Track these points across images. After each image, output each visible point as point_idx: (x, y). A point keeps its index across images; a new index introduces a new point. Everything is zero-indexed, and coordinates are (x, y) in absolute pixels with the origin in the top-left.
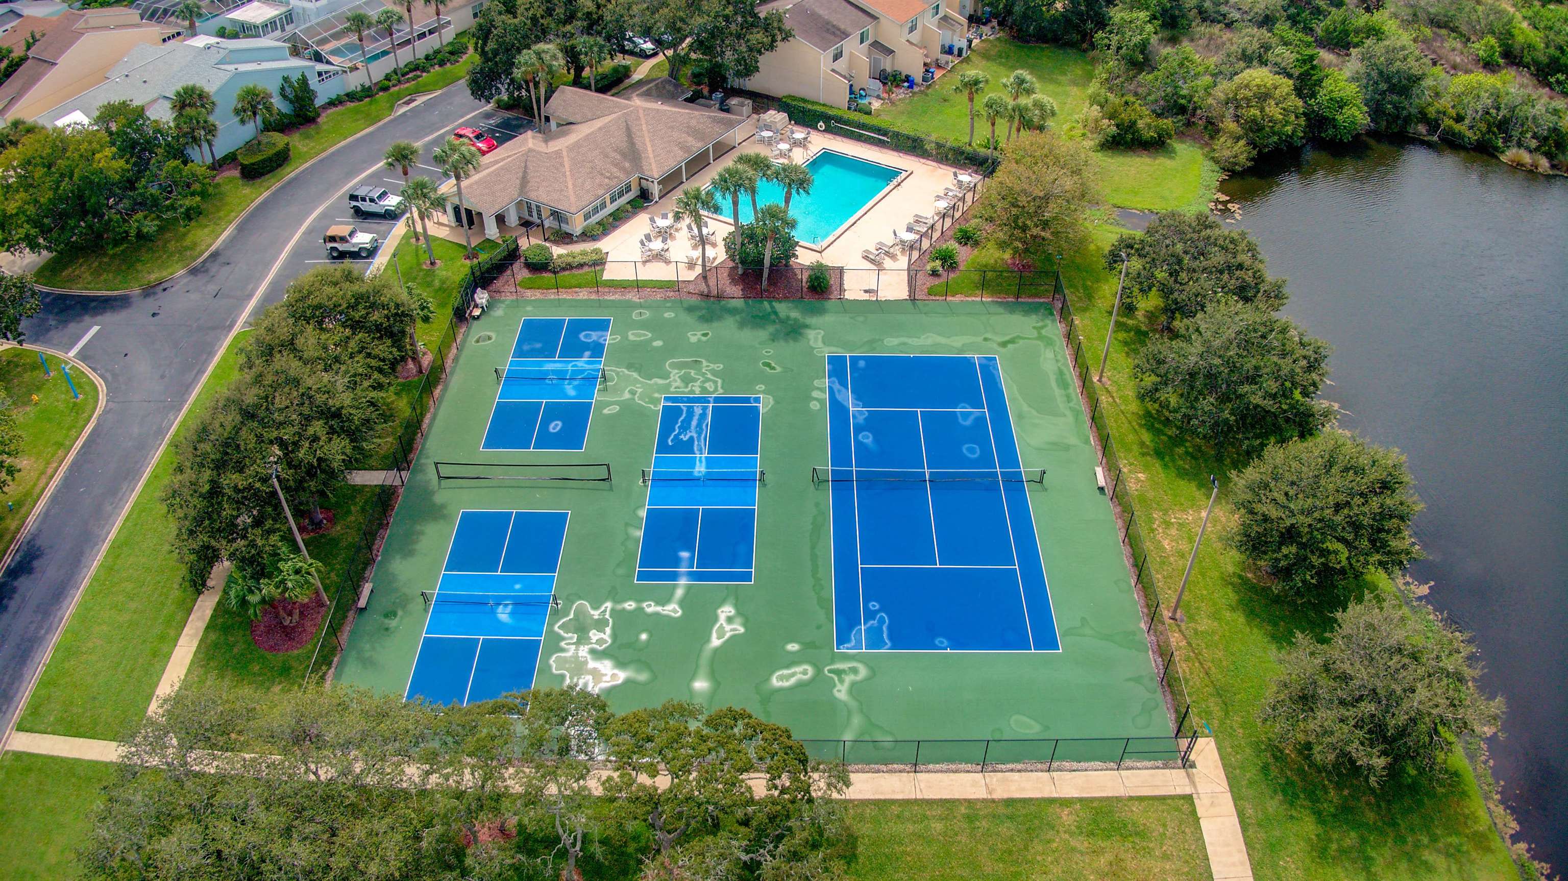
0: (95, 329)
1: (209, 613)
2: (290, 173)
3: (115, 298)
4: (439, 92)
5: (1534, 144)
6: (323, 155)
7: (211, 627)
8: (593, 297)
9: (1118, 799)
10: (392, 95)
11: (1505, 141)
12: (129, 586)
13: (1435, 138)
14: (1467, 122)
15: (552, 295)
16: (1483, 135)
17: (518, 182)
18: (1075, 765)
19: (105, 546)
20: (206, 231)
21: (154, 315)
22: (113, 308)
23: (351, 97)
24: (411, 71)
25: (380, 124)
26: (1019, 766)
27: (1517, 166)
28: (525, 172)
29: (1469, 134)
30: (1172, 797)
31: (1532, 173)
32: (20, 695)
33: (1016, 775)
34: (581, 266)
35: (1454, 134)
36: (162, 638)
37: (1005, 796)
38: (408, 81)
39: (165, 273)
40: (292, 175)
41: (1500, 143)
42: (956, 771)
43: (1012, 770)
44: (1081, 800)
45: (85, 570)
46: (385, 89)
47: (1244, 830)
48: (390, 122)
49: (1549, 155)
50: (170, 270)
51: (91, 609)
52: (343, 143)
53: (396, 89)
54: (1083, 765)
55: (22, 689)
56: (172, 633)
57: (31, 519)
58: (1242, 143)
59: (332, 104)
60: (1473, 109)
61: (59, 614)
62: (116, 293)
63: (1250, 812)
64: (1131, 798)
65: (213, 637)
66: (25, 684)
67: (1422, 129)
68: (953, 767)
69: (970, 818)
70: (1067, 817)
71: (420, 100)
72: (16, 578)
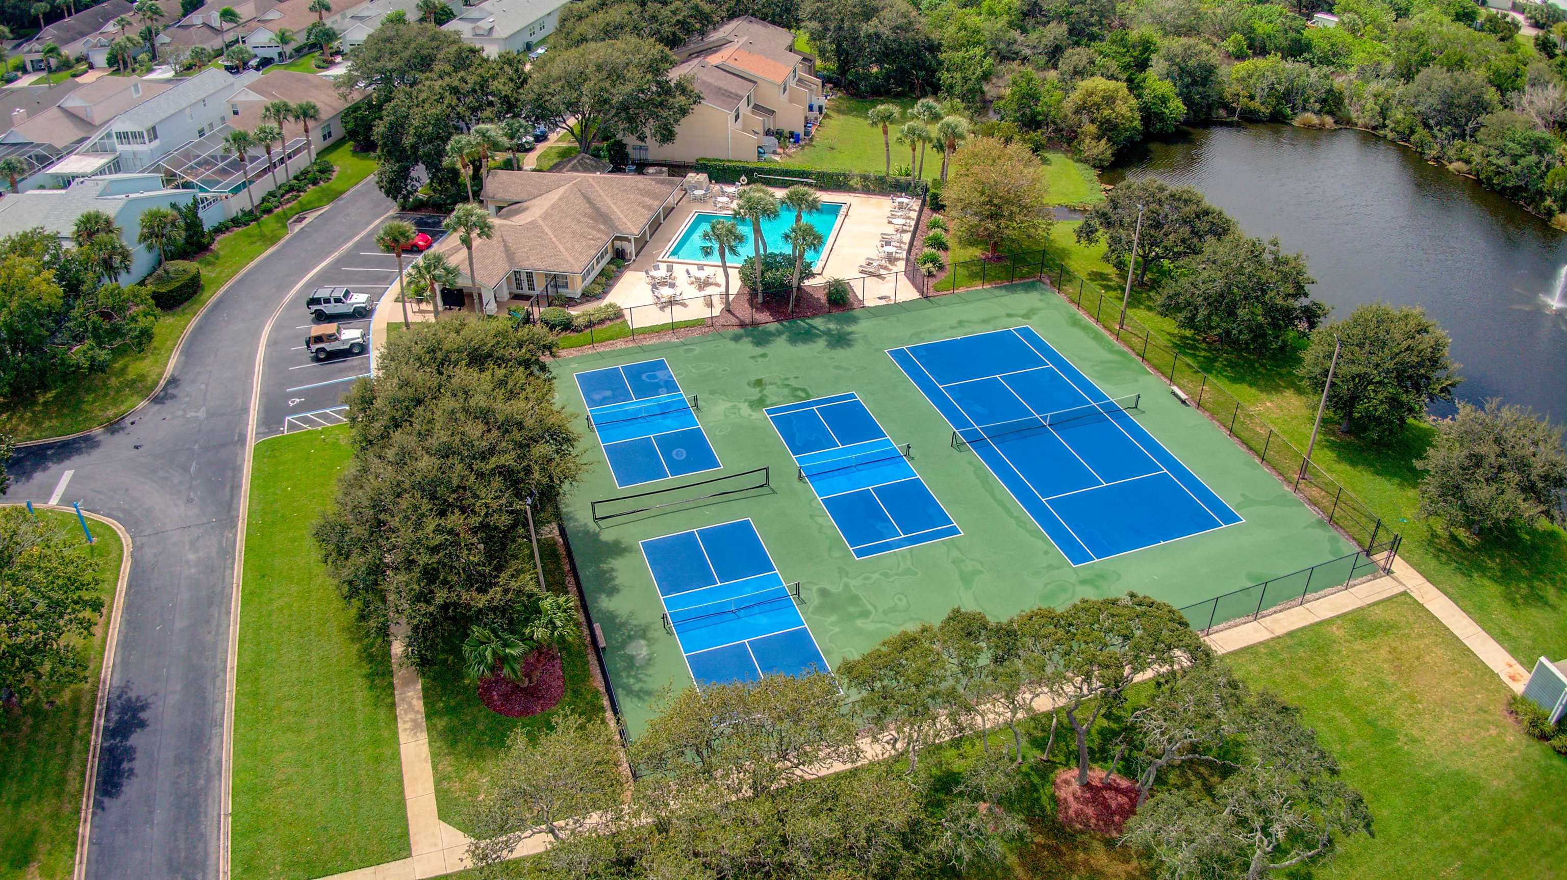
0: (68, 475)
1: (419, 704)
2: (211, 297)
3: (75, 441)
4: (327, 208)
5: (1317, 106)
6: (237, 277)
7: (431, 713)
8: (631, 345)
9: (1362, 608)
10: (277, 216)
11: (1293, 109)
12: (294, 705)
13: (1236, 118)
14: (1257, 99)
15: (588, 351)
16: (1274, 108)
17: (503, 255)
18: (1317, 595)
19: (231, 676)
20: (147, 361)
21: (136, 447)
22: (79, 451)
23: (236, 222)
24: (287, 192)
25: (282, 242)
26: (1278, 608)
27: (1309, 127)
28: (506, 246)
29: (1263, 109)
30: (1396, 596)
31: (1321, 128)
32: (213, 857)
33: (1281, 615)
34: (602, 322)
35: (1251, 111)
36: (376, 742)
37: (1285, 631)
38: (288, 201)
39: (123, 408)
40: (214, 299)
41: (1289, 111)
42: (1236, 626)
43: (1275, 612)
44: (1338, 617)
45: (218, 706)
46: (268, 211)
47: (1457, 604)
48: (291, 239)
49: (1331, 113)
50: (128, 404)
51: (257, 740)
52: (252, 264)
53: (280, 209)
54: (1322, 593)
55: (212, 849)
56: (386, 734)
57: (106, 672)
58: (1103, 141)
59: (218, 230)
60: (1260, 88)
61: (213, 758)
62: (71, 437)
63: (1450, 590)
64: (1370, 606)
65: (441, 723)
66: (213, 843)
67: (1222, 113)
68: (1232, 623)
69: (1272, 654)
70: (1337, 632)
71: (310, 218)
72: (125, 737)
